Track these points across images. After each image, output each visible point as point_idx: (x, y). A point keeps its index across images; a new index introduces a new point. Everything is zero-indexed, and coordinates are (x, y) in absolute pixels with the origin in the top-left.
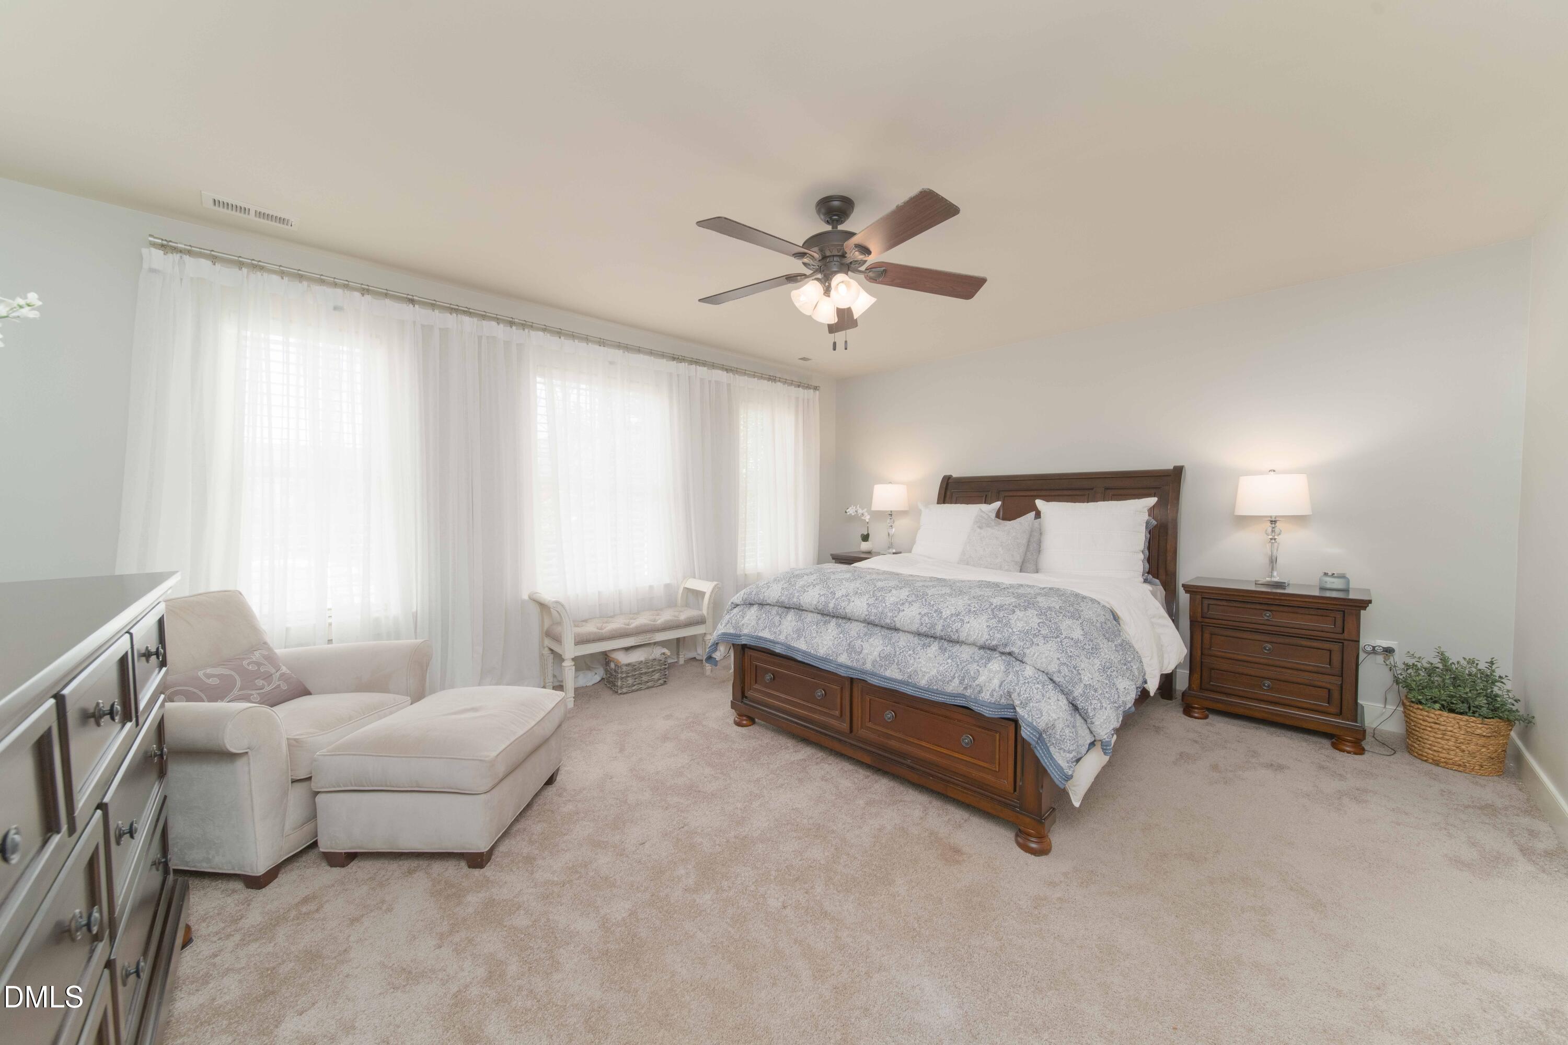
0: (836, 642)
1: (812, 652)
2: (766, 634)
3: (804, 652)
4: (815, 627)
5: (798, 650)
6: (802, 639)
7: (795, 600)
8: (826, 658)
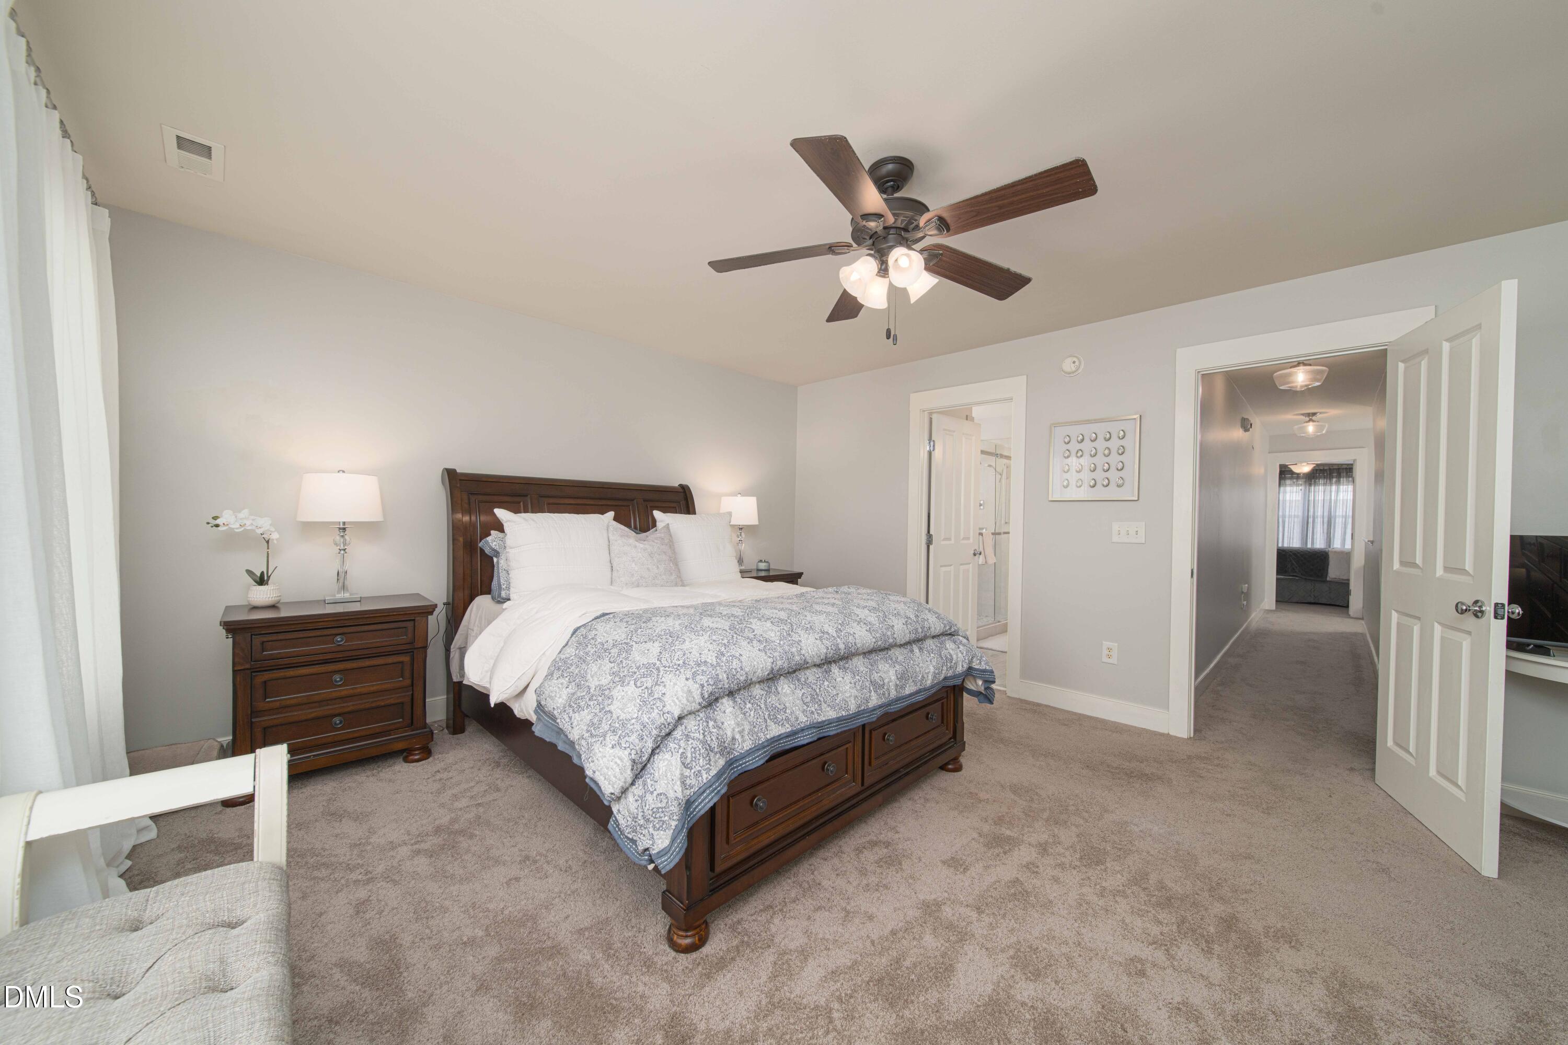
0: (858, 688)
1: (844, 713)
2: (775, 730)
3: (839, 720)
4: (826, 683)
5: (830, 722)
6: (824, 706)
7: (797, 658)
8: (859, 711)
